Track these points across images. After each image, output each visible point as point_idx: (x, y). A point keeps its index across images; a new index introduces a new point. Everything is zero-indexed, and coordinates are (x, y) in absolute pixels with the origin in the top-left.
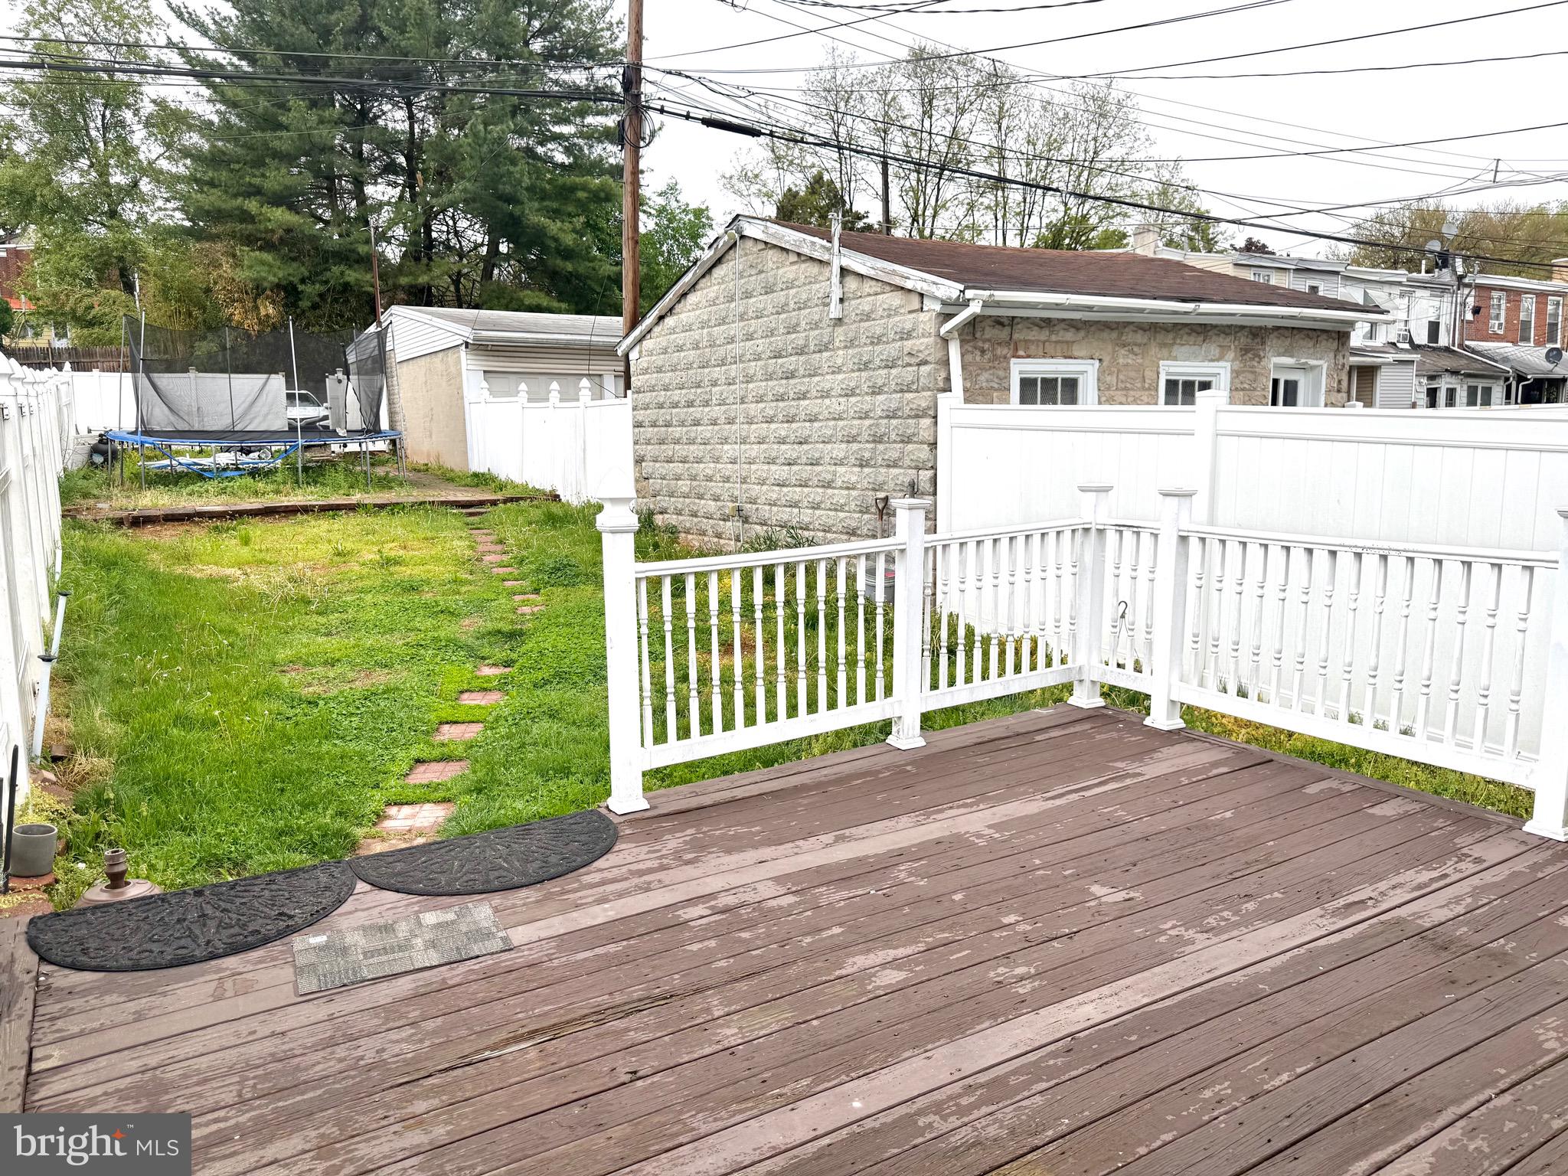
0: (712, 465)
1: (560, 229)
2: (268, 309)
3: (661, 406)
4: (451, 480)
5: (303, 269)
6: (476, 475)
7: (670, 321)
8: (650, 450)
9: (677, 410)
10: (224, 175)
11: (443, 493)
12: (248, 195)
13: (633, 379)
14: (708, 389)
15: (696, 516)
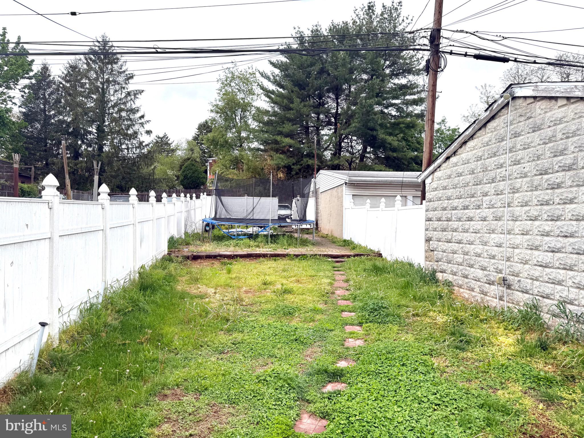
0: (481, 247)
1: (392, 140)
2: (281, 175)
3: (444, 209)
4: (334, 242)
5: (294, 160)
6: (345, 241)
7: (453, 159)
8: (435, 235)
9: (456, 211)
10: (271, 128)
11: (327, 250)
12: (278, 134)
13: (426, 194)
14: (481, 198)
15: (467, 278)
